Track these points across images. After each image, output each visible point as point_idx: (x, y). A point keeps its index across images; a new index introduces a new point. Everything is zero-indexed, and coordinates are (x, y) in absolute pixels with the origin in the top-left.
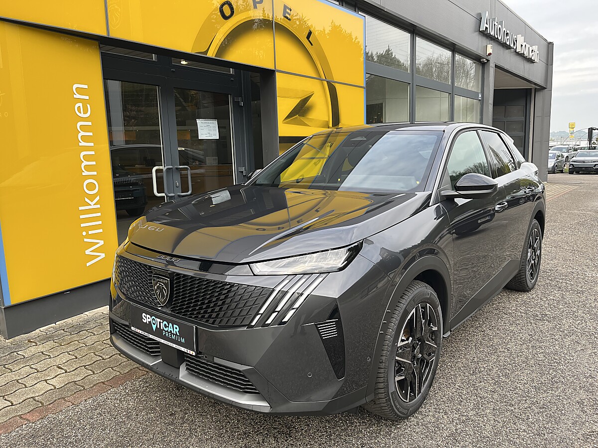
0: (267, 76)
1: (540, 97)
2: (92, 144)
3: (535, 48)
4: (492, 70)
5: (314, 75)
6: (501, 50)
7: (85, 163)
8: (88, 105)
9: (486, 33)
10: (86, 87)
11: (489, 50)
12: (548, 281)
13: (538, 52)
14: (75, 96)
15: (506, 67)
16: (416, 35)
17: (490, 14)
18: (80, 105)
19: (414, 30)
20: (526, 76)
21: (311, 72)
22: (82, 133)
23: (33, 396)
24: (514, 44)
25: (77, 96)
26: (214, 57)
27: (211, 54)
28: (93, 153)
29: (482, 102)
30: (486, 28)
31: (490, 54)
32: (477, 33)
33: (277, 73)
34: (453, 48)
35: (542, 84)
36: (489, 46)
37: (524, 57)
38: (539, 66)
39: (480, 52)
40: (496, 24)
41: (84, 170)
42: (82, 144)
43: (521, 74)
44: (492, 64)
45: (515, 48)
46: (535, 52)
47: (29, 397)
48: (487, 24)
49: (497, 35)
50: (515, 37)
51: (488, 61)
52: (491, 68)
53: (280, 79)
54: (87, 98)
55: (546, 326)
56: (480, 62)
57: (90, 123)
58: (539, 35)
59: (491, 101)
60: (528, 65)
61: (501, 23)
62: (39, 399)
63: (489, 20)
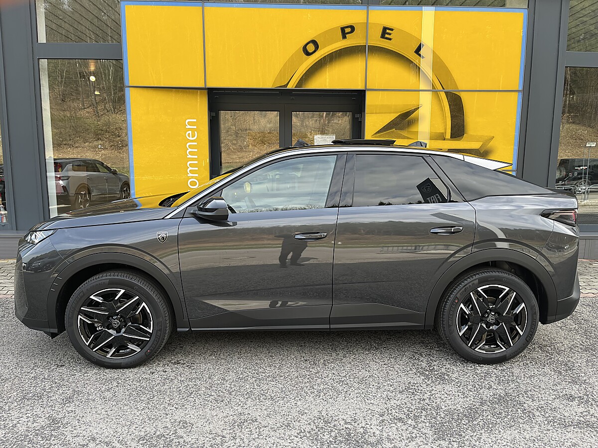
2: (196, 157)
8: (196, 132)
10: (195, 120)
14: (187, 127)
18: (190, 132)
22: (190, 150)
26: (294, 88)
28: (197, 162)
33: (367, 92)
41: (189, 172)
42: (190, 156)
54: (195, 127)
57: (196, 144)
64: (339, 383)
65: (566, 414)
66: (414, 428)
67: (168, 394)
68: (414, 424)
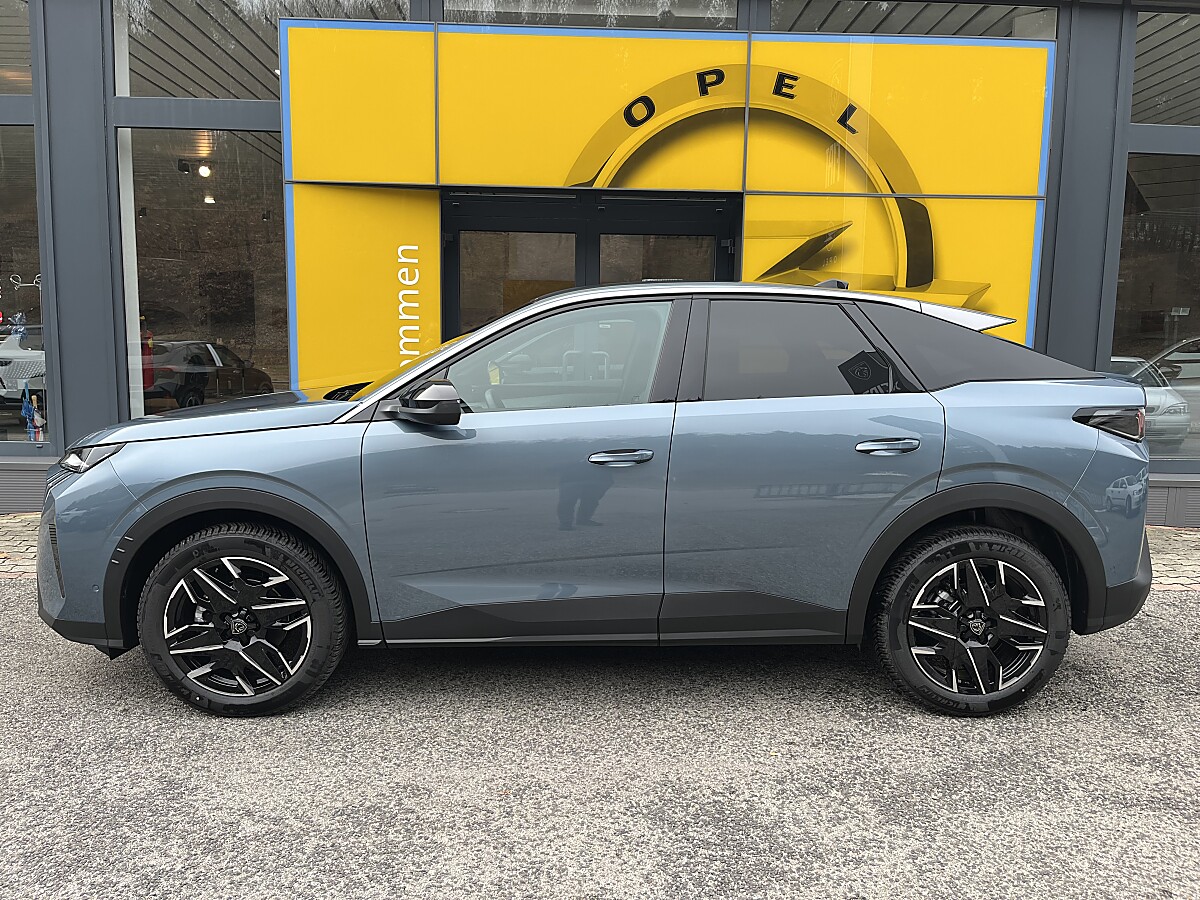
2: (417, 317)
7: (406, 340)
8: (417, 270)
10: (416, 248)
14: (400, 261)
18: (406, 270)
21: (845, 184)
22: (405, 304)
25: (404, 260)
26: (605, 188)
28: (417, 328)
33: (746, 197)
41: (401, 347)
42: (404, 317)
53: (751, 207)
54: (416, 261)
57: (416, 292)
64: (698, 729)
65: (1126, 786)
66: (842, 803)
67: (379, 740)
68: (842, 797)
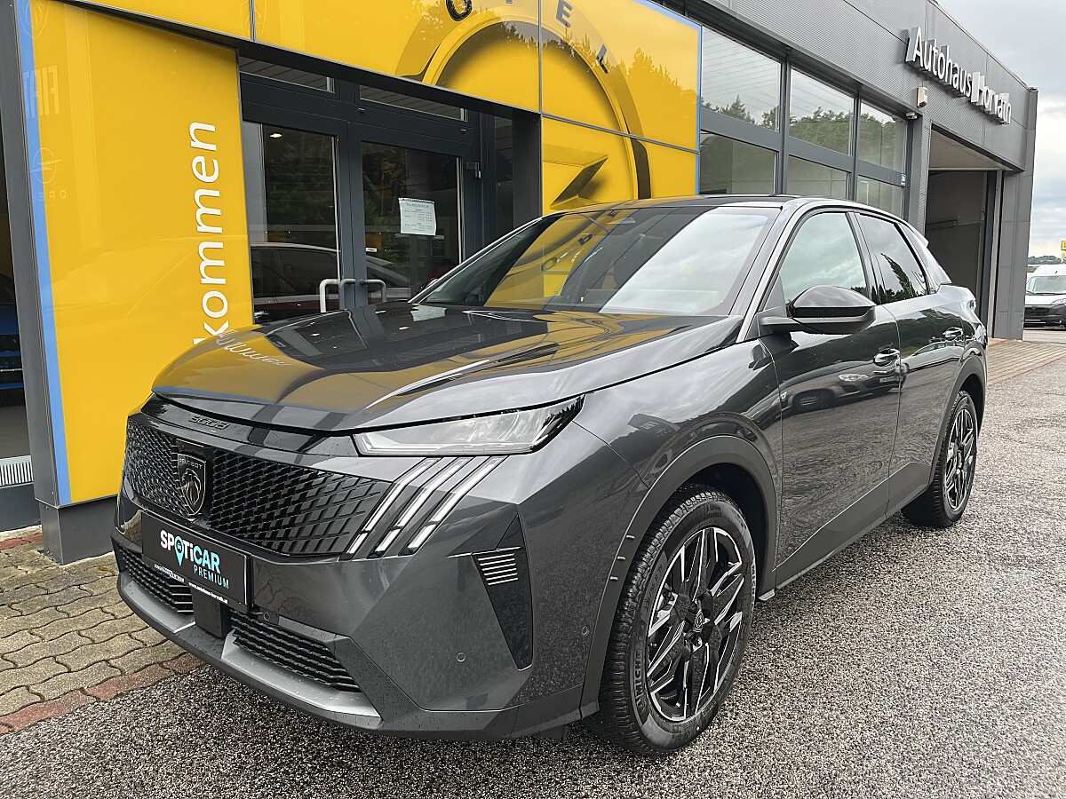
0: (526, 124)
1: (1011, 187)
2: (219, 230)
3: (1005, 97)
4: (926, 133)
5: (608, 125)
6: (942, 98)
7: (207, 262)
8: (215, 161)
9: (916, 66)
10: (212, 128)
11: (923, 98)
12: (1027, 502)
13: (1009, 105)
14: (193, 144)
15: (951, 129)
16: (790, 65)
17: (925, 33)
19: (788, 57)
20: (988, 147)
21: (603, 120)
22: (203, 210)
23: (106, 658)
24: (967, 89)
25: (197, 144)
26: (434, 86)
27: (430, 80)
28: (221, 245)
29: (907, 189)
30: (918, 57)
31: (923, 104)
32: (900, 66)
33: (542, 119)
34: (858, 91)
35: (1015, 161)
36: (923, 90)
37: (984, 112)
38: (1012, 129)
39: (906, 100)
40: (935, 51)
41: (204, 275)
42: (203, 228)
43: (979, 144)
44: (926, 123)
45: (968, 95)
46: (1005, 104)
47: (98, 658)
48: (918, 49)
49: (937, 70)
50: (969, 75)
51: (919, 116)
52: (924, 129)
53: (549, 132)
55: (1026, 575)
56: (905, 118)
57: (217, 193)
58: (1014, 77)
59: (923, 189)
60: (991, 128)
61: (944, 50)
62: (118, 663)
63: (923, 43)
